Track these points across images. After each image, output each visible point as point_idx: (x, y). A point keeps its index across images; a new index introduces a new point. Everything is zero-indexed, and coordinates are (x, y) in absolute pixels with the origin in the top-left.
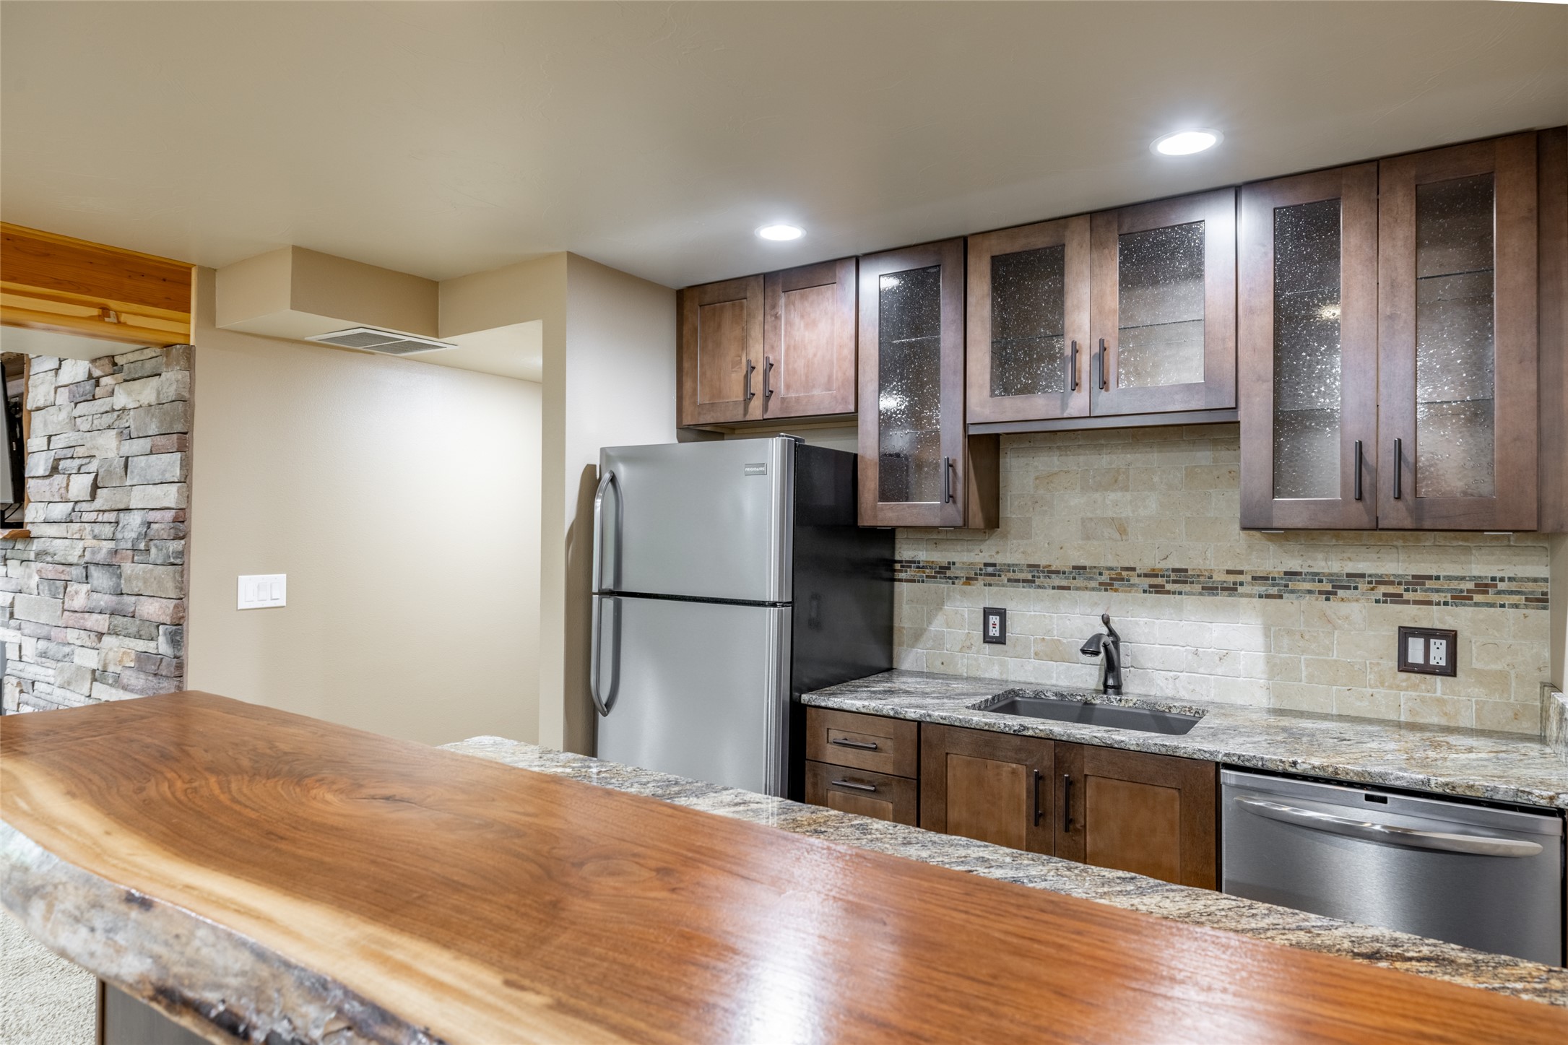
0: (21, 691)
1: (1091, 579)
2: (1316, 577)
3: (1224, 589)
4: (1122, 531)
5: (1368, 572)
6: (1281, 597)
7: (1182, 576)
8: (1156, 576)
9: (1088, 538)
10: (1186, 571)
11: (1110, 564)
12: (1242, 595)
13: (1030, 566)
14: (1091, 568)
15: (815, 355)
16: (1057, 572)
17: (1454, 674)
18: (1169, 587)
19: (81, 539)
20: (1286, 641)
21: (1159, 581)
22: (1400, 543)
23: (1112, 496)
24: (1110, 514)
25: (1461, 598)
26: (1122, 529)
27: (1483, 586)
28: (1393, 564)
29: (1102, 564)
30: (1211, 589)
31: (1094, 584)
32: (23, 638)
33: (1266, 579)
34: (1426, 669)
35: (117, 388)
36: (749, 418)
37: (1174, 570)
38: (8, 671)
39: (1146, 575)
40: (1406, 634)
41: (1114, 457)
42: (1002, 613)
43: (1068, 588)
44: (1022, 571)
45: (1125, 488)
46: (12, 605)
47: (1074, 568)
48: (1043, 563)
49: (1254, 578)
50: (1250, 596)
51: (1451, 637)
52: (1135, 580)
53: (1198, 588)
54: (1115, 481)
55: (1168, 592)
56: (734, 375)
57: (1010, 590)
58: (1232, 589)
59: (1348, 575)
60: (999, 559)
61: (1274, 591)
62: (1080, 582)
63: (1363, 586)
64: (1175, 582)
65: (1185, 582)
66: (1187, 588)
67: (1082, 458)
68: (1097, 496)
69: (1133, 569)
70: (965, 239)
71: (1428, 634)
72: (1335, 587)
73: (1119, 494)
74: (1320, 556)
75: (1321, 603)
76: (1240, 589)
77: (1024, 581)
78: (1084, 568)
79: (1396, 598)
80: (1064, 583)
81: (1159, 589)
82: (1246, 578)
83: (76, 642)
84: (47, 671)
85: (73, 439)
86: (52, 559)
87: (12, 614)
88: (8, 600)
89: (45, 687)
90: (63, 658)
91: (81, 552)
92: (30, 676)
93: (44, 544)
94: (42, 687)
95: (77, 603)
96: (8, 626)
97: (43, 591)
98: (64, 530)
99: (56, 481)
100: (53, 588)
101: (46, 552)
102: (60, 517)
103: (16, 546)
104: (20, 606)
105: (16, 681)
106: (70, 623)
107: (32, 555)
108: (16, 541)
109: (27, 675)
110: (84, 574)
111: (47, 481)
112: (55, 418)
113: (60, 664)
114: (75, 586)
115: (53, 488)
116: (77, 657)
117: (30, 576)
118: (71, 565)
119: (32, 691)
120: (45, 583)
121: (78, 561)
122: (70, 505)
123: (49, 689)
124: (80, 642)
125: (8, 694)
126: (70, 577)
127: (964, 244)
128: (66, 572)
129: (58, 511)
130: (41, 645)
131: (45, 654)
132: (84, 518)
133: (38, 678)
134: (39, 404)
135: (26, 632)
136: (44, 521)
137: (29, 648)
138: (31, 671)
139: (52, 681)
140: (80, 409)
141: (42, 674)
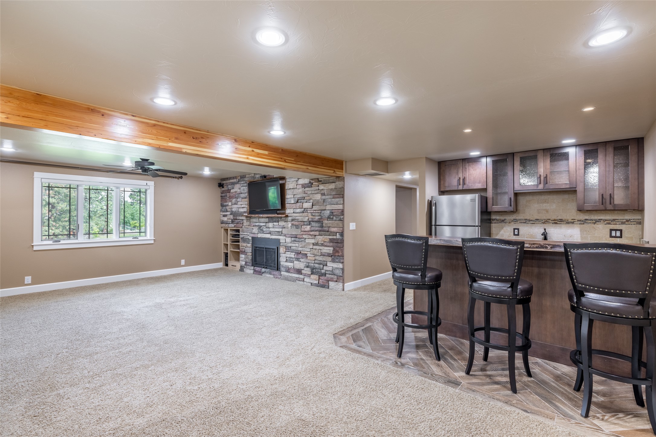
0: (286, 249)
1: (540, 221)
2: (591, 220)
3: (571, 223)
5: (603, 219)
6: (584, 224)
7: (561, 220)
8: (555, 220)
9: (539, 213)
10: (562, 219)
11: (544, 218)
12: (575, 224)
13: (525, 219)
14: (540, 219)
15: (476, 176)
16: (532, 220)
17: (622, 238)
18: (558, 223)
19: (307, 216)
20: (585, 233)
21: (556, 221)
22: (610, 213)
23: (545, 204)
24: (544, 208)
25: (623, 223)
26: (547, 211)
27: (628, 221)
28: (609, 217)
29: (542, 218)
30: (568, 223)
31: (540, 222)
32: (286, 238)
33: (581, 220)
34: (615, 237)
35: (320, 185)
36: (459, 189)
37: (559, 219)
38: (281, 245)
39: (553, 220)
40: (611, 230)
41: (545, 197)
42: (518, 229)
43: (534, 224)
44: (523, 220)
45: (548, 203)
46: (282, 231)
47: (536, 219)
48: (528, 218)
49: (578, 220)
50: (577, 224)
51: (621, 231)
52: (550, 221)
53: (565, 223)
54: (545, 202)
55: (558, 224)
56: (454, 180)
57: (520, 224)
58: (573, 223)
59: (599, 219)
60: (517, 218)
61: (582, 223)
62: (537, 222)
63: (602, 221)
64: (560, 222)
65: (562, 222)
66: (563, 223)
67: (537, 197)
68: (541, 205)
69: (550, 219)
71: (616, 230)
72: (596, 222)
73: (546, 204)
74: (593, 216)
75: (593, 225)
76: (575, 223)
77: (523, 222)
78: (538, 219)
79: (609, 223)
80: (533, 223)
81: (556, 223)
82: (576, 221)
83: (306, 238)
84: (296, 244)
85: (304, 195)
86: (297, 221)
87: (282, 233)
88: (280, 230)
89: (295, 248)
90: (302, 241)
91: (308, 219)
92: (289, 246)
93: (293, 218)
94: (294, 248)
95: (306, 230)
96: (280, 235)
97: (293, 228)
98: (301, 214)
99: (298, 204)
100: (297, 227)
101: (295, 219)
102: (299, 212)
103: (282, 218)
104: (285, 231)
105: (284, 247)
106: (304, 234)
107: (289, 220)
108: (281, 217)
109: (288, 246)
110: (309, 223)
111: (294, 204)
112: (297, 191)
113: (301, 243)
114: (305, 226)
115: (296, 206)
116: (307, 241)
117: (288, 225)
118: (304, 222)
119: (290, 249)
120: (294, 226)
121: (306, 221)
122: (303, 209)
123: (297, 248)
124: (308, 238)
125: (282, 250)
126: (303, 224)
127: (513, 154)
128: (302, 223)
129: (298, 210)
130: (293, 239)
131: (295, 241)
132: (308, 212)
133: (292, 246)
134: (290, 188)
135: (287, 236)
136: (293, 213)
137: (288, 240)
138: (290, 245)
139: (298, 246)
140: (307, 189)
141: (294, 245)
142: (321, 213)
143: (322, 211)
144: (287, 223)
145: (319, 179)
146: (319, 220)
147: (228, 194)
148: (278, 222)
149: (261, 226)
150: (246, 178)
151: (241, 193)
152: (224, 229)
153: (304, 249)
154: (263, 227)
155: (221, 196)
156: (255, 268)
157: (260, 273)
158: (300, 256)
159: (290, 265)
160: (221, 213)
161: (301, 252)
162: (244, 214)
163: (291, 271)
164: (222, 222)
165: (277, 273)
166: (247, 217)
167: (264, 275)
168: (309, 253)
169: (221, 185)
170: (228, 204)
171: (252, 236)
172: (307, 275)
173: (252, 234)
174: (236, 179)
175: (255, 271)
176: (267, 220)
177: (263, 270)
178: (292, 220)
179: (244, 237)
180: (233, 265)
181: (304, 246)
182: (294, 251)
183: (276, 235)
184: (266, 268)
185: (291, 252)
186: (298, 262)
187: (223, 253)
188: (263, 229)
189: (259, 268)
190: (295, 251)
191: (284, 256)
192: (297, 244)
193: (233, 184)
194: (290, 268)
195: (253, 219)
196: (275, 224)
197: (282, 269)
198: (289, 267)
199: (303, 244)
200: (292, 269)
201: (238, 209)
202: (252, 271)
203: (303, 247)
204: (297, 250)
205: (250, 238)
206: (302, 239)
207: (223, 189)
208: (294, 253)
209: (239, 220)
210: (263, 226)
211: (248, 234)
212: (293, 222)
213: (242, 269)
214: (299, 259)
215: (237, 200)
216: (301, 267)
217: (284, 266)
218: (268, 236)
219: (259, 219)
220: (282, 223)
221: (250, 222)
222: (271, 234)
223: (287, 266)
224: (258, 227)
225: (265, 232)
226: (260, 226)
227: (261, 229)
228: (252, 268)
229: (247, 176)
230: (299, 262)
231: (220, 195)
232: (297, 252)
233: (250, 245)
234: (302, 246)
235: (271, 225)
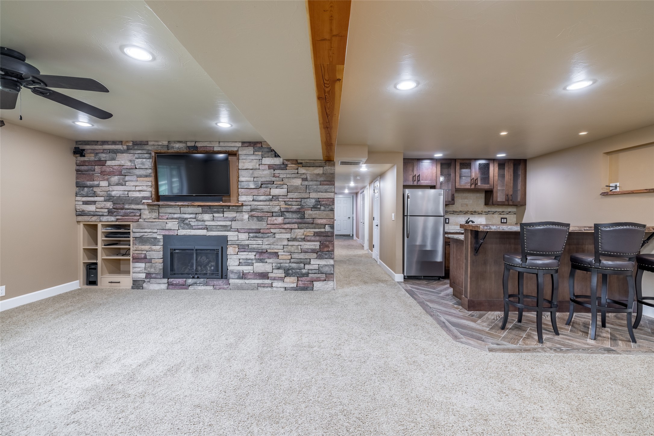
0: (239, 249)
2: (492, 212)
4: (467, 205)
7: (475, 212)
9: (462, 207)
13: (453, 211)
15: (428, 175)
17: (507, 223)
19: (278, 205)
20: (488, 220)
21: (472, 213)
22: (501, 207)
23: (466, 200)
24: (465, 203)
25: (507, 214)
27: (510, 212)
28: (500, 210)
29: (464, 210)
30: (479, 214)
31: (463, 214)
32: (239, 234)
33: (486, 212)
34: (504, 223)
35: (299, 168)
36: (414, 185)
38: (229, 243)
40: (502, 218)
42: (448, 219)
43: (459, 214)
46: (231, 225)
48: (455, 210)
50: (484, 214)
51: (506, 218)
52: (469, 213)
54: (466, 198)
56: (410, 176)
57: (450, 215)
58: (481, 214)
59: (495, 211)
60: (448, 210)
61: (487, 214)
62: (461, 213)
63: (497, 212)
66: (476, 214)
68: (463, 200)
69: (469, 211)
70: (456, 159)
71: (504, 218)
72: (494, 213)
74: (493, 209)
75: (492, 215)
77: (452, 213)
78: (461, 211)
79: (500, 214)
81: (472, 214)
82: (483, 212)
83: (277, 232)
84: (257, 241)
85: (274, 179)
86: (259, 211)
87: (231, 228)
88: (229, 223)
89: (257, 246)
90: (268, 237)
91: (279, 209)
92: (246, 244)
93: (253, 207)
94: (254, 246)
95: (276, 222)
96: (228, 231)
97: (253, 220)
98: (268, 203)
99: (262, 190)
100: (260, 219)
101: (257, 209)
102: (265, 199)
103: (231, 208)
104: (235, 225)
105: (237, 246)
106: (272, 227)
107: (244, 210)
108: (229, 206)
109: (243, 244)
110: (281, 214)
111: (254, 190)
112: (260, 173)
113: (266, 239)
114: (274, 218)
115: (259, 192)
116: (277, 236)
117: (243, 216)
118: (273, 212)
119: (247, 248)
120: (254, 218)
121: (277, 211)
122: (271, 197)
123: (259, 246)
124: (279, 232)
125: (231, 250)
126: (271, 215)
127: (455, 160)
128: (269, 214)
129: (262, 198)
130: (251, 235)
131: (256, 237)
132: (280, 200)
133: (251, 244)
134: (248, 168)
135: (242, 232)
136: (253, 201)
137: (243, 236)
138: (247, 242)
139: (262, 243)
140: (277, 172)
141: (254, 242)
142: (301, 201)
143: (302, 199)
144: (241, 213)
145: (298, 161)
146: (298, 211)
147: (96, 167)
148: (223, 212)
149: (187, 219)
150: (147, 146)
151: (136, 168)
152: (84, 225)
153: (272, 246)
154: (189, 220)
155: (77, 171)
156: (170, 280)
157: (185, 286)
158: (266, 256)
159: (246, 269)
160: (78, 198)
161: (267, 251)
162: (143, 201)
163: (249, 277)
164: (81, 213)
165: (220, 282)
166: (149, 205)
167: (193, 288)
168: (280, 251)
169: (79, 152)
170: (99, 184)
171: (163, 234)
172: (277, 278)
173: (164, 231)
174: (122, 145)
175: (169, 284)
176: (200, 210)
177: (190, 281)
178: (252, 210)
179: (143, 235)
180: (111, 282)
181: (273, 243)
182: (255, 250)
183: (219, 230)
184: (198, 278)
185: (249, 252)
186: (261, 264)
187: (82, 265)
188: (190, 222)
189: (180, 280)
190: (257, 250)
191: (235, 258)
192: (259, 241)
193: (116, 152)
194: (246, 273)
195: (167, 208)
196: (216, 215)
197: (231, 275)
198: (245, 271)
199: (271, 240)
200: (251, 274)
201: (127, 192)
202: (164, 286)
203: (271, 244)
204: (259, 248)
205: (161, 237)
206: (269, 235)
207: (82, 159)
208: (255, 253)
209: (129, 210)
210: (191, 218)
211: (156, 231)
212: (253, 213)
213: (137, 285)
214: (263, 260)
215: (124, 179)
216: (266, 270)
217: (235, 271)
218: (203, 232)
219: (181, 209)
220: (229, 215)
221: (159, 213)
222: (209, 229)
223: (242, 271)
224: (177, 220)
225: (194, 227)
226: (183, 218)
227: (185, 223)
228: (165, 280)
229: (150, 143)
230: (264, 264)
231: (75, 167)
232: (260, 251)
233: (159, 247)
234: (269, 243)
235: (207, 217)
